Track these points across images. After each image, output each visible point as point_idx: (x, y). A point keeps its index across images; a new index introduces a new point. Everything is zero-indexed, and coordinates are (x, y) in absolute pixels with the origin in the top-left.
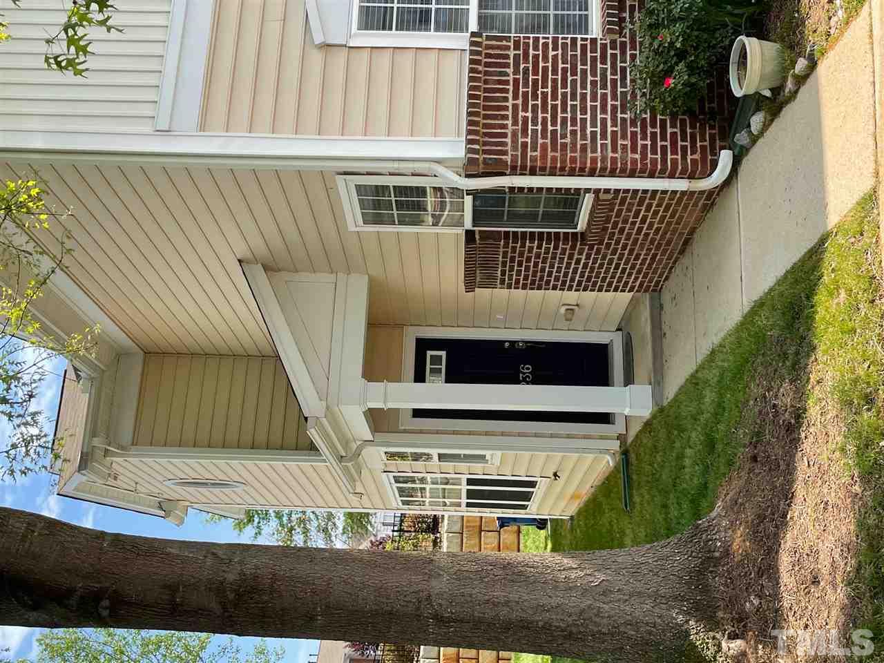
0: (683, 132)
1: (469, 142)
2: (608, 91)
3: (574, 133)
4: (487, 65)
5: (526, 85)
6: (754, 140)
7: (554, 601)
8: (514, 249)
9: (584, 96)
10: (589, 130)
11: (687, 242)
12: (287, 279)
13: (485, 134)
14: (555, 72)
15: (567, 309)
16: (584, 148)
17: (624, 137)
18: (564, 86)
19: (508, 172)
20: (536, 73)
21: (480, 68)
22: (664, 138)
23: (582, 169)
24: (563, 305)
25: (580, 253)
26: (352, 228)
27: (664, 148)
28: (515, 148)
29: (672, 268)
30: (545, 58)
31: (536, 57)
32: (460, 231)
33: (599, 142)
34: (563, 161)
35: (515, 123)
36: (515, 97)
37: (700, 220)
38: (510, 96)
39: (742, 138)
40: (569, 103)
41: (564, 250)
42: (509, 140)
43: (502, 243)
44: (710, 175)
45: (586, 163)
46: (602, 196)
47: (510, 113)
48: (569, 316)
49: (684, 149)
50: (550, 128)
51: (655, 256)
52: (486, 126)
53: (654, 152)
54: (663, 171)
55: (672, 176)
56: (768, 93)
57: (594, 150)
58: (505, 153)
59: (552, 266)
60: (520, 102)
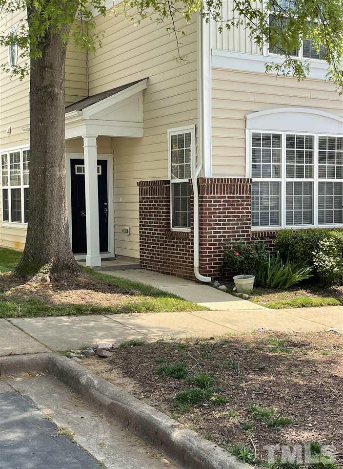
0: (217, 264)
1: (212, 179)
2: (231, 234)
3: (216, 221)
4: (240, 185)
5: (233, 201)
6: (217, 287)
7: (54, 214)
8: (162, 202)
9: (229, 224)
10: (217, 227)
11: (168, 274)
12: (140, 99)
13: (214, 186)
14: (238, 213)
15: (128, 230)
16: (210, 225)
17: (214, 240)
18: (233, 216)
19: (200, 195)
20: (237, 205)
21: (239, 183)
22: (214, 256)
23: (202, 224)
24: (130, 228)
25: (160, 230)
26: (169, 130)
27: (211, 256)
28: (209, 197)
29: (154, 271)
30: (243, 209)
31: (243, 205)
32: (169, 178)
33: (212, 231)
34: (205, 217)
35: (219, 197)
36: (228, 197)
37: (179, 276)
38: (229, 195)
39: (216, 283)
40: (227, 219)
41: (162, 223)
42: (212, 195)
43: (165, 196)
44: (201, 274)
45: (204, 226)
46: (190, 235)
47: (222, 195)
48: (124, 231)
49: (211, 264)
50: (217, 211)
51: (161, 262)
52: (217, 185)
53: (209, 252)
54: (202, 256)
55: (200, 260)
56: (234, 289)
57: (209, 229)
58: (207, 194)
59: (153, 219)
60: (227, 199)
